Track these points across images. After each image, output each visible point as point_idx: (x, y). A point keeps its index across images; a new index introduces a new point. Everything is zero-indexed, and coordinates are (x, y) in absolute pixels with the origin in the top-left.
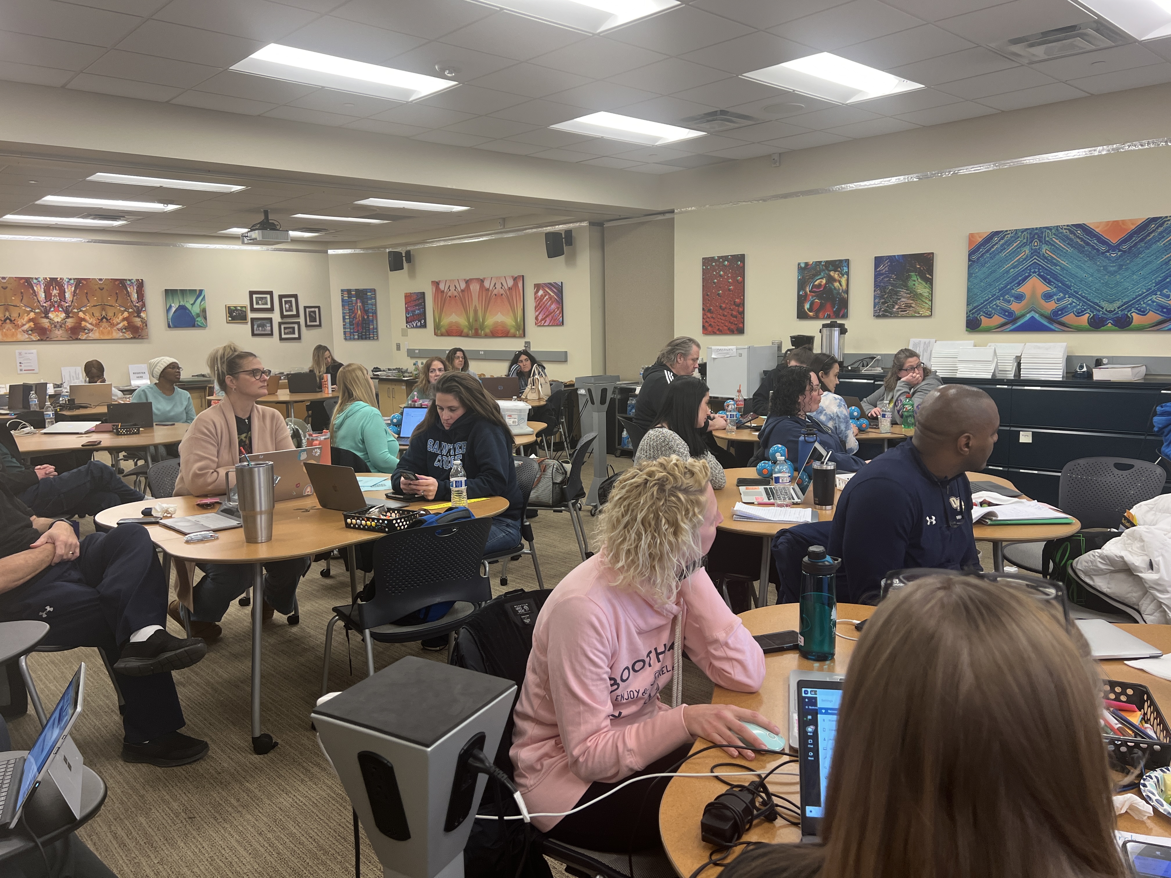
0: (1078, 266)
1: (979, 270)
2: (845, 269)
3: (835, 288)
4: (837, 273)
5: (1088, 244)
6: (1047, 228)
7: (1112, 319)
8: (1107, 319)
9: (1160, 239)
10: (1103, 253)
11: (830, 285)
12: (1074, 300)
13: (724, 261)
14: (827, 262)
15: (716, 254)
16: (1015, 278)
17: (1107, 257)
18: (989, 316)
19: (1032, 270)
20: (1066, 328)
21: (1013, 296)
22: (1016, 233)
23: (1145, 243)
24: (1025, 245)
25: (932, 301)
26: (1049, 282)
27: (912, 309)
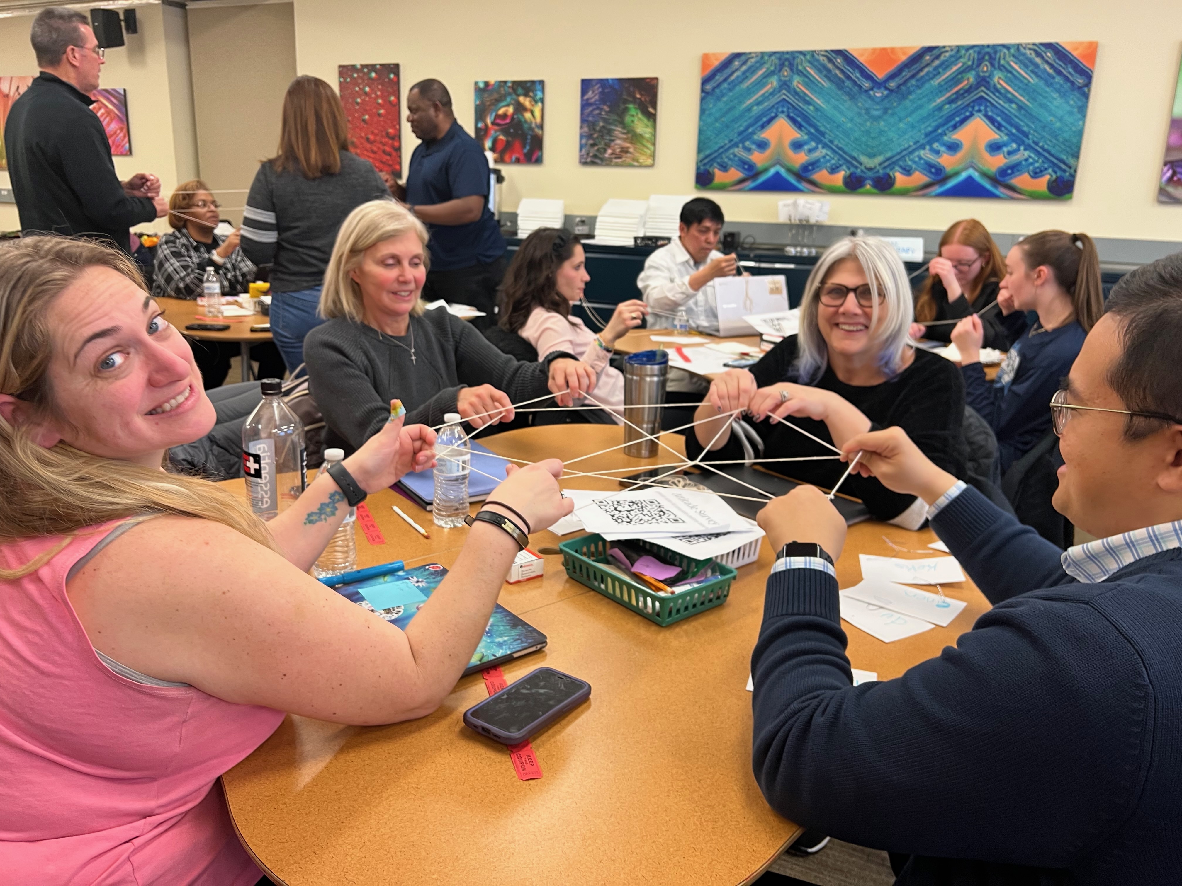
0: (835, 107)
1: (714, 106)
2: (539, 95)
3: (526, 121)
4: (528, 99)
5: (849, 78)
6: (801, 53)
7: (872, 179)
8: (866, 179)
9: (935, 76)
10: (866, 91)
11: (520, 116)
12: (829, 153)
13: (370, 72)
14: (514, 83)
15: (358, 62)
16: (758, 118)
17: (870, 97)
18: (724, 168)
19: (780, 110)
20: (816, 187)
21: (754, 143)
22: (762, 57)
23: (918, 80)
24: (772, 73)
25: (654, 144)
26: (800, 127)
27: (628, 155)
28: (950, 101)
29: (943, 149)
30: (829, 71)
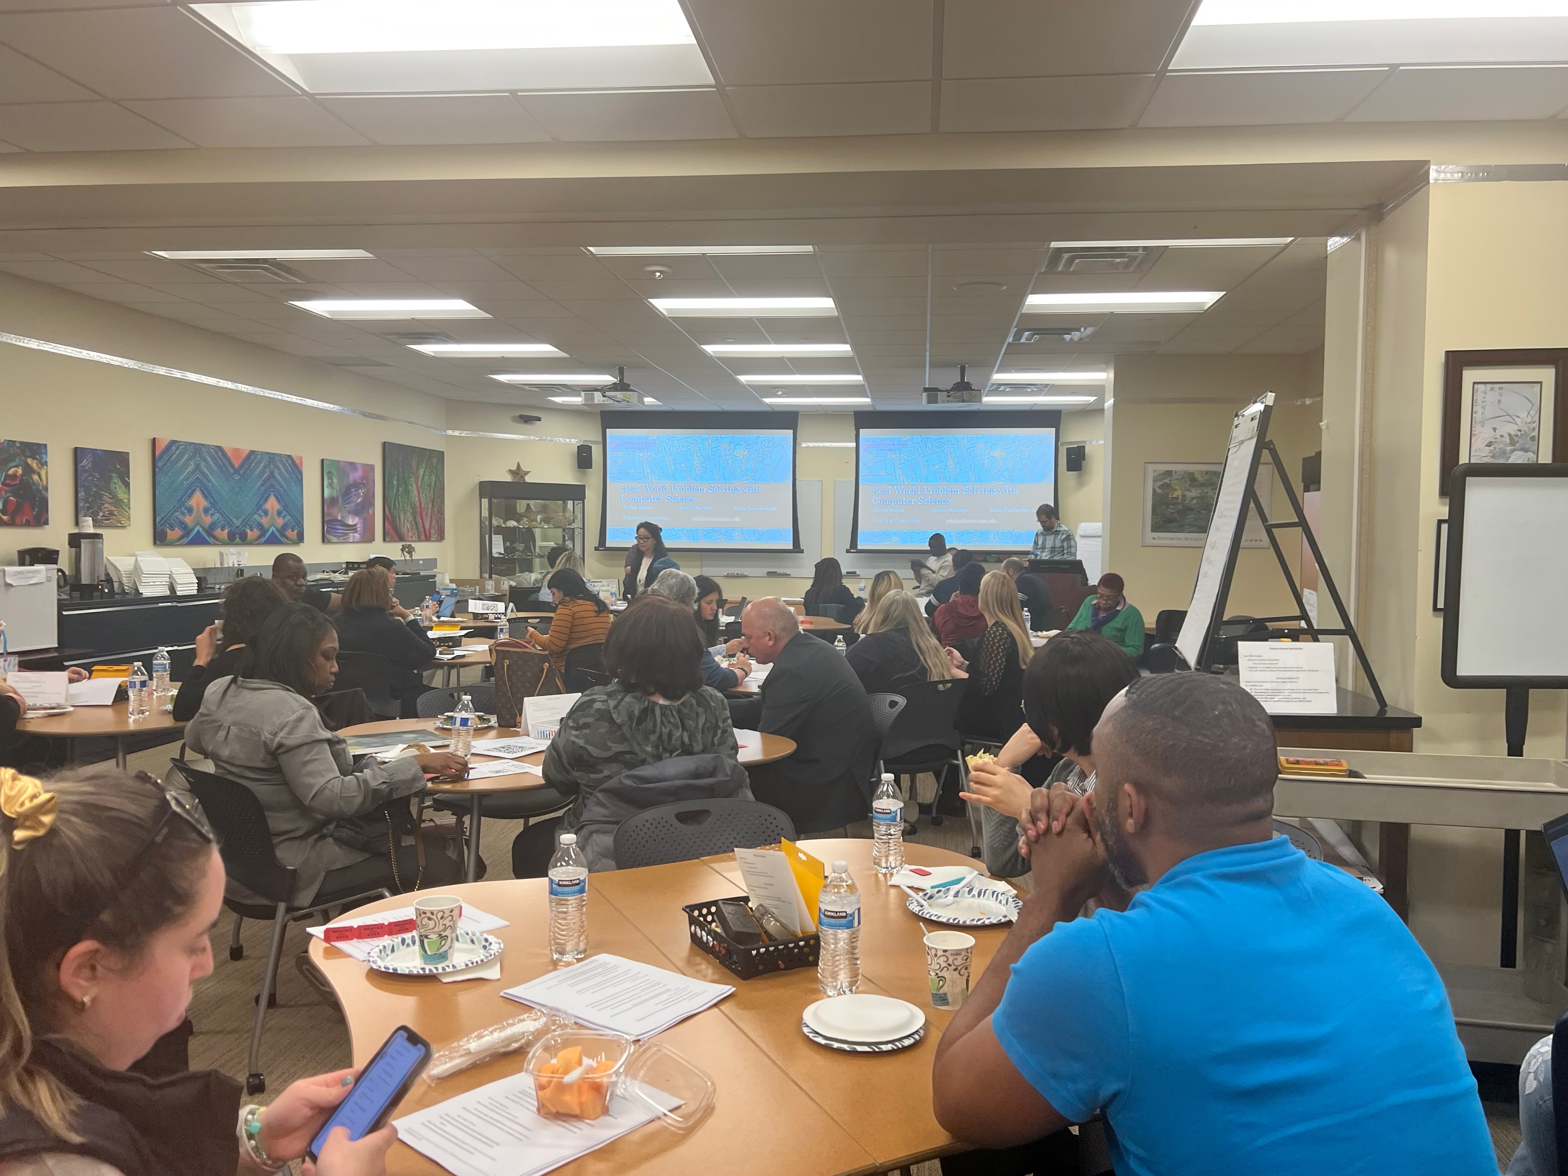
0: (220, 485)
1: (164, 479)
2: (45, 458)
3: (34, 483)
4: (35, 461)
5: (224, 465)
6: (203, 445)
7: (239, 534)
8: (236, 534)
10: (231, 475)
11: (28, 477)
12: (220, 516)
14: (21, 443)
16: (187, 490)
17: (234, 479)
18: (172, 528)
19: (197, 485)
20: (217, 541)
21: (186, 509)
22: (186, 446)
23: (250, 471)
24: (191, 458)
25: (130, 508)
26: (206, 497)
27: (114, 517)
28: (263, 485)
29: (263, 514)
30: (215, 459)
